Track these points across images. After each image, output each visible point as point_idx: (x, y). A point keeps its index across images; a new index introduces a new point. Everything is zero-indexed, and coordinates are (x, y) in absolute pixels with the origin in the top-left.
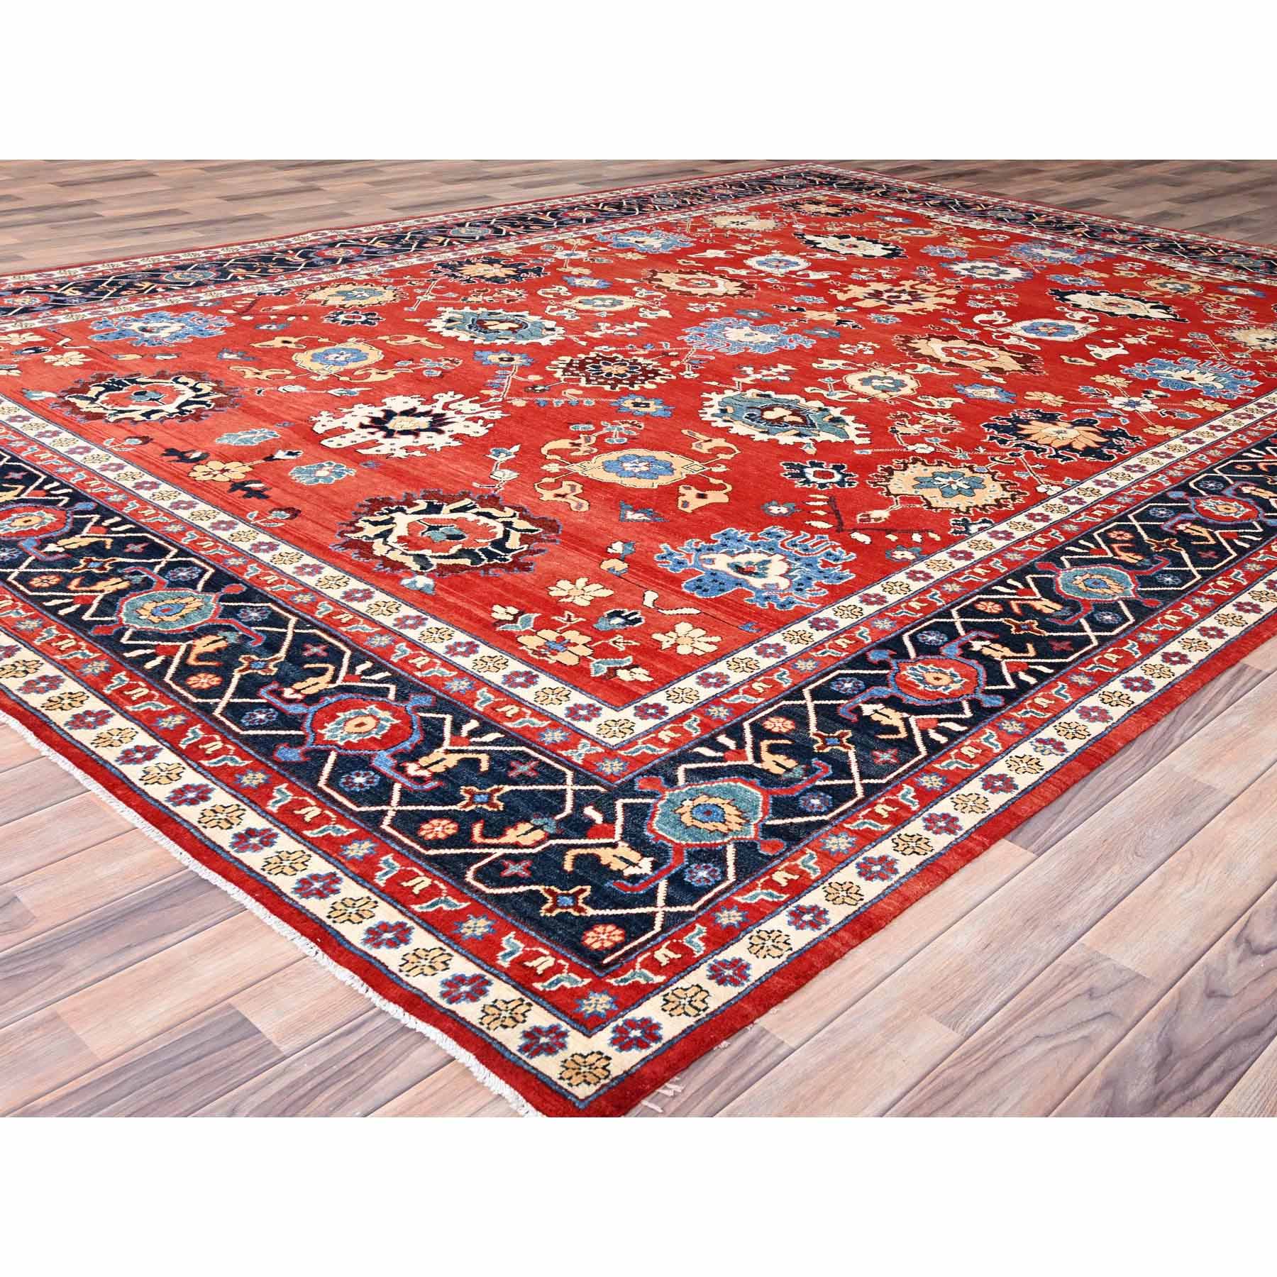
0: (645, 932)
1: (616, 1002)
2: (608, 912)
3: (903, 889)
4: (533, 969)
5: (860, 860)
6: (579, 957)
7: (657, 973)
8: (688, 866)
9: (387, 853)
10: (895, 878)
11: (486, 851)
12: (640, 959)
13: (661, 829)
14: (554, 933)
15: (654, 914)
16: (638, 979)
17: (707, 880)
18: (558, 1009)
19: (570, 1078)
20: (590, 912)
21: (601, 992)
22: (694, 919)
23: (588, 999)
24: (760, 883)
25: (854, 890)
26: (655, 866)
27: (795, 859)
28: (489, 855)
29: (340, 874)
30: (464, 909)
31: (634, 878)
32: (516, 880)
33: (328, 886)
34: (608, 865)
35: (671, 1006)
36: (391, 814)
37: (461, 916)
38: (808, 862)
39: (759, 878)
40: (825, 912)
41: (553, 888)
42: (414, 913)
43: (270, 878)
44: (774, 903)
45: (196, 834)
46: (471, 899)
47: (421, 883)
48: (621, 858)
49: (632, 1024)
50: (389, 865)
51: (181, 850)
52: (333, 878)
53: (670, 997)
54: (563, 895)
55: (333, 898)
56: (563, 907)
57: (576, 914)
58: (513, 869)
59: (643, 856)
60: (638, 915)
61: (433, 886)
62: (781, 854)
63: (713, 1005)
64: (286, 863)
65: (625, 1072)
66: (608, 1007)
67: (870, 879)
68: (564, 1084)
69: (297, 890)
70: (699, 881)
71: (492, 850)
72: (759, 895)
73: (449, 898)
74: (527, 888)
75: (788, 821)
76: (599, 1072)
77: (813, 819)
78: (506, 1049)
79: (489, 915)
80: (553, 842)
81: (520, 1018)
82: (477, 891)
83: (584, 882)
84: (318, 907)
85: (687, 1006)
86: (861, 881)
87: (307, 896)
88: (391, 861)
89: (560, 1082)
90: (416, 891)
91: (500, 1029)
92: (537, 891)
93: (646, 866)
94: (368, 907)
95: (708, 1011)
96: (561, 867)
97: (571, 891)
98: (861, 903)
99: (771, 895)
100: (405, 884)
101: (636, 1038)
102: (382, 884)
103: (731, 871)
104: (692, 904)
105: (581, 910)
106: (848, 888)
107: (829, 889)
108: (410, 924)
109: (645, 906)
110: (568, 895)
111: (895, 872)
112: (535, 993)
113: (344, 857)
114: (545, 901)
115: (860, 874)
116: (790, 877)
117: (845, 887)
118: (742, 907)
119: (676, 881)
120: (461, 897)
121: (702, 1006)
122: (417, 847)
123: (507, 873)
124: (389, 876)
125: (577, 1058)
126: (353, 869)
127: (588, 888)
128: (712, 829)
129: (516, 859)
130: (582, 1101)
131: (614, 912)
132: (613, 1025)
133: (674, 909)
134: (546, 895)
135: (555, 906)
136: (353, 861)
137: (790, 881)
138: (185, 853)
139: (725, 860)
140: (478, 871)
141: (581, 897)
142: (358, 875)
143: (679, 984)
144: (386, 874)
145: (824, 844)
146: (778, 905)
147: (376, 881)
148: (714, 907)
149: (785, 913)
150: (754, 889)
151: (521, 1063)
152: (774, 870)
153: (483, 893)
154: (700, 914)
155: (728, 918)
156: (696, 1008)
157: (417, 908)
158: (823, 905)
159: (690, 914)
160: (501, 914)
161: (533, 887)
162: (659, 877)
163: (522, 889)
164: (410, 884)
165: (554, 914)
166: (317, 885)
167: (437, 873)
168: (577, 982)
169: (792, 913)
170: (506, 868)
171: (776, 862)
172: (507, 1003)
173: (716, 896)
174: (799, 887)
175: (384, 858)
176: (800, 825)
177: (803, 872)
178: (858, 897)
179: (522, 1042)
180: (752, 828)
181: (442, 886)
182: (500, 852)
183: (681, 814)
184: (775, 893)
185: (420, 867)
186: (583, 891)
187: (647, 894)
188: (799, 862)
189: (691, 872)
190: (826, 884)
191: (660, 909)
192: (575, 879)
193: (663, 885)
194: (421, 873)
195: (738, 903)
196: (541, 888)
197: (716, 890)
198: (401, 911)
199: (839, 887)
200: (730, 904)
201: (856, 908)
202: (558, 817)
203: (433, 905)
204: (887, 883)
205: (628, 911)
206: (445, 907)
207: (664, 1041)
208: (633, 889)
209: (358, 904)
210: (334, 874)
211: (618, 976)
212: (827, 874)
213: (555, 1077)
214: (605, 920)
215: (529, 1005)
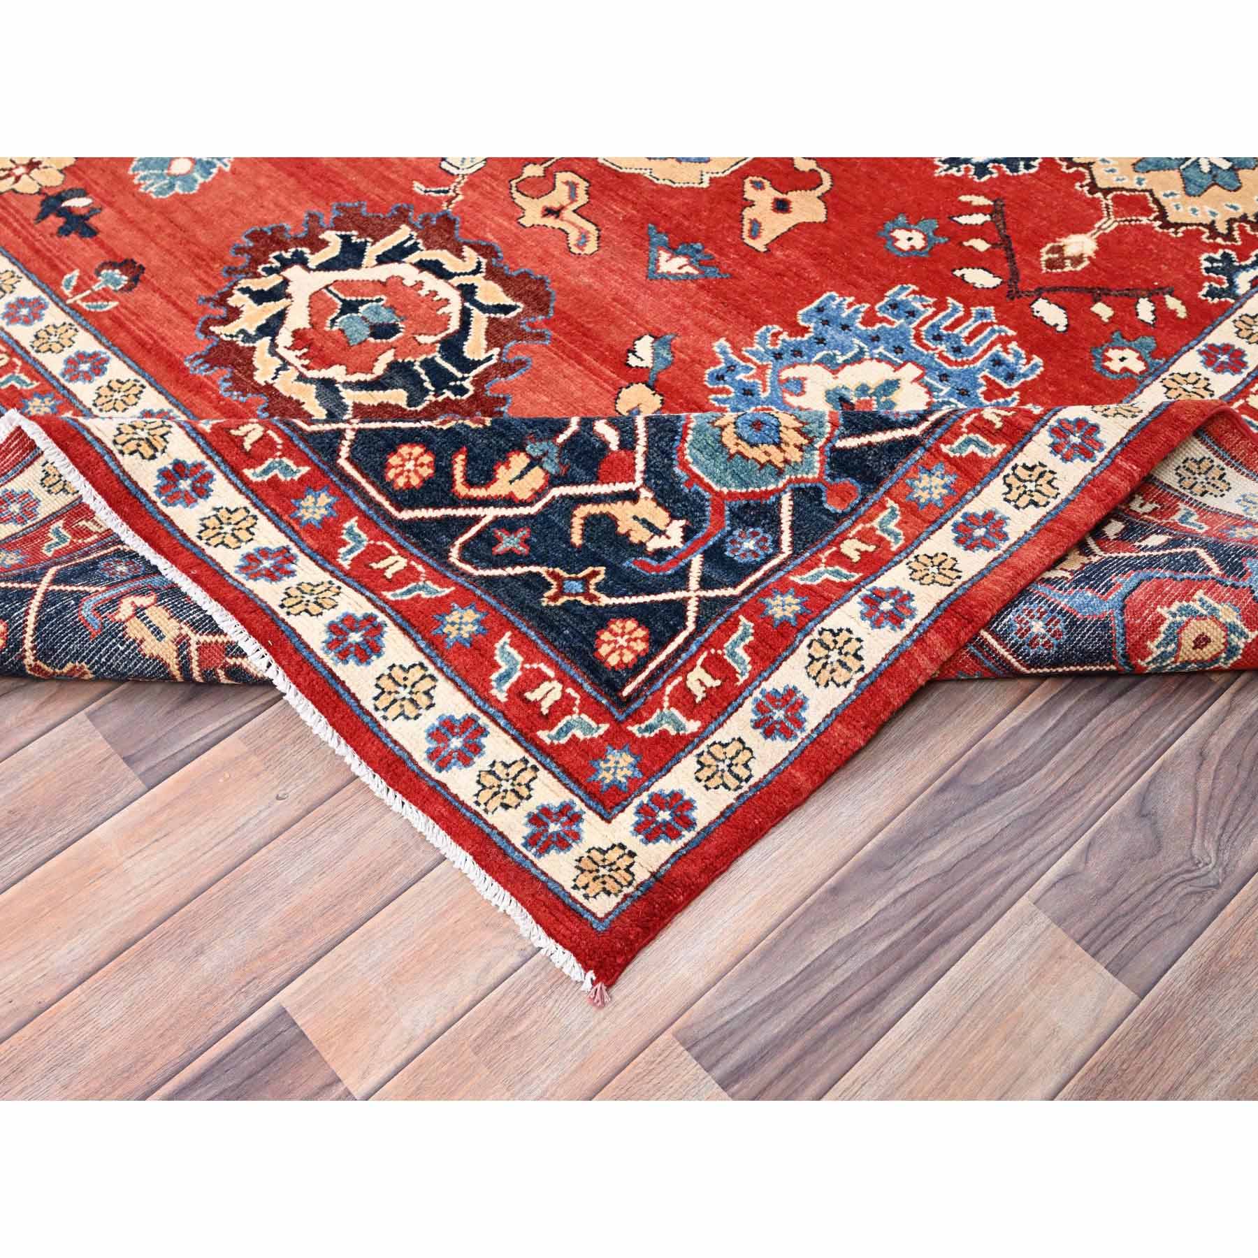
0: (675, 634)
1: (639, 765)
2: (627, 600)
3: (1015, 560)
4: (536, 704)
5: (958, 518)
6: (592, 684)
7: (690, 716)
8: (730, 533)
9: (351, 516)
10: (1004, 546)
11: (472, 512)
12: (669, 689)
13: (696, 461)
14: (560, 633)
15: (686, 600)
16: (666, 726)
17: (754, 553)
18: (570, 775)
19: (586, 887)
20: (605, 600)
21: (621, 748)
22: (737, 607)
23: (606, 761)
24: (824, 556)
25: (948, 565)
26: (688, 534)
27: (871, 519)
28: (477, 519)
29: (294, 550)
30: (447, 596)
31: (660, 554)
32: (511, 558)
33: (281, 567)
34: (627, 535)
35: (706, 772)
36: (350, 435)
37: (443, 606)
38: (887, 522)
39: (821, 550)
40: (910, 597)
41: (558, 570)
42: (387, 601)
43: (210, 551)
44: (842, 584)
45: (112, 464)
46: (456, 584)
47: (395, 564)
48: (644, 522)
49: (658, 800)
50: (355, 537)
51: (95, 493)
52: (285, 556)
53: (707, 759)
54: (570, 579)
55: (287, 582)
56: (569, 595)
57: (587, 603)
58: (509, 543)
59: (673, 517)
60: (664, 602)
61: (409, 568)
62: (854, 510)
63: (759, 771)
64: (227, 529)
65: (653, 875)
66: (629, 773)
67: (970, 548)
68: (578, 895)
69: (242, 569)
70: (744, 555)
71: (479, 511)
72: (821, 574)
73: (429, 583)
74: (526, 569)
75: (865, 440)
76: (621, 876)
77: (899, 434)
78: (508, 841)
79: (479, 604)
80: (556, 492)
81: (524, 791)
82: (464, 574)
83: (597, 561)
84: (268, 592)
85: (727, 774)
86: (958, 552)
87: (255, 576)
88: (356, 530)
89: (574, 893)
90: (389, 574)
91: (500, 810)
92: (538, 574)
93: (675, 534)
94: (329, 594)
95: (752, 782)
96: (566, 538)
97: (581, 575)
98: (958, 582)
99: (838, 573)
100: (374, 565)
101: (666, 823)
102: (346, 564)
103: (786, 538)
104: (735, 587)
105: (592, 598)
106: (939, 562)
107: (915, 565)
108: (381, 618)
109: (674, 590)
110: (576, 579)
111: (1004, 537)
112: (541, 747)
113: (298, 520)
114: (548, 586)
115: (958, 541)
116: (864, 547)
117: (936, 561)
118: (801, 591)
119: (714, 556)
120: (442, 581)
121: (743, 773)
122: (386, 504)
123: (500, 549)
124: (356, 553)
125: (595, 854)
126: (310, 542)
127: (602, 569)
128: (763, 459)
129: (509, 525)
130: (601, 920)
131: (635, 600)
132: (636, 802)
133: (711, 594)
134: (549, 579)
135: (561, 592)
136: (309, 528)
137: (864, 554)
138: (99, 498)
139: (779, 523)
140: (465, 546)
141: (593, 581)
142: (316, 551)
143: (716, 737)
144: (350, 551)
145: (911, 489)
146: (848, 587)
147: (340, 561)
148: (764, 590)
149: (856, 599)
150: (817, 565)
151: (527, 864)
152: (843, 537)
153: (470, 575)
154: (745, 600)
155: (783, 607)
156: (737, 777)
157: (389, 595)
158: (908, 586)
159: (732, 600)
160: (493, 602)
161: (534, 569)
162: (691, 551)
163: (519, 570)
164: (382, 565)
165: (559, 603)
166: (267, 564)
167: (415, 551)
168: (590, 728)
169: (866, 600)
170: (498, 541)
171: (847, 524)
172: (507, 766)
173: (767, 576)
174: (874, 564)
175: (347, 525)
176: (881, 446)
177: (881, 539)
178: (954, 574)
179: (527, 831)
180: (816, 456)
181: (420, 568)
182: (490, 514)
183: (722, 428)
184: (845, 571)
185: (392, 540)
186: (595, 574)
187: (676, 573)
188: (875, 524)
189: (733, 542)
190: (911, 558)
191: (693, 594)
192: (586, 557)
193: (697, 561)
194: (394, 551)
195: (795, 585)
196: (542, 570)
197: (766, 568)
198: (369, 599)
199: (928, 561)
200: (784, 587)
201: (951, 589)
202: (562, 438)
203: (409, 591)
204: (993, 554)
205: (652, 598)
206: (424, 595)
207: (698, 828)
208: (658, 569)
209: (318, 590)
210: (287, 549)
211: (641, 721)
212: (913, 541)
213: (568, 886)
214: (624, 612)
215: (535, 768)
